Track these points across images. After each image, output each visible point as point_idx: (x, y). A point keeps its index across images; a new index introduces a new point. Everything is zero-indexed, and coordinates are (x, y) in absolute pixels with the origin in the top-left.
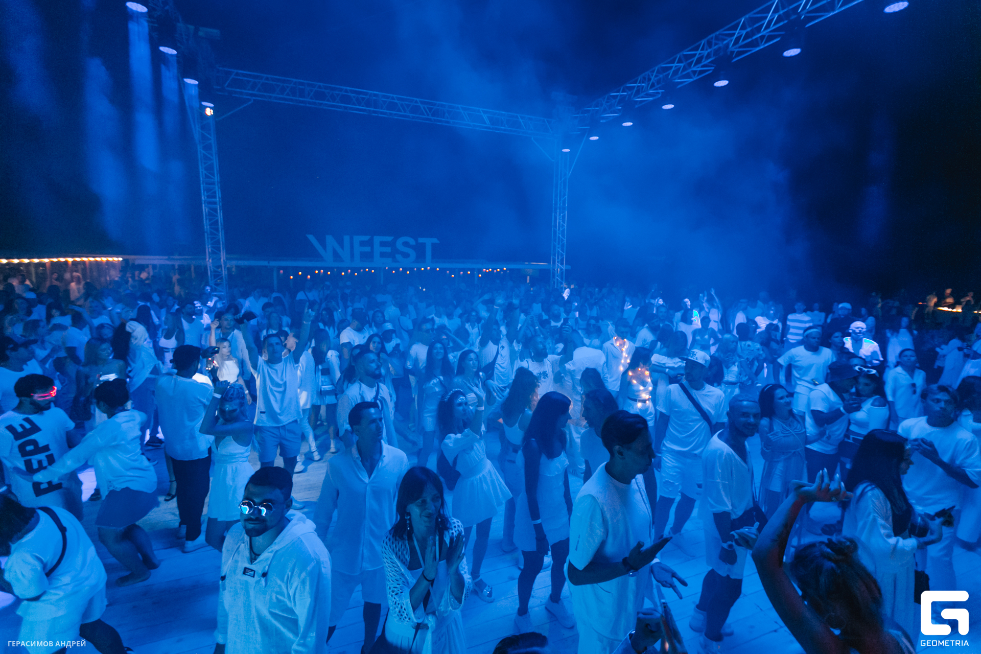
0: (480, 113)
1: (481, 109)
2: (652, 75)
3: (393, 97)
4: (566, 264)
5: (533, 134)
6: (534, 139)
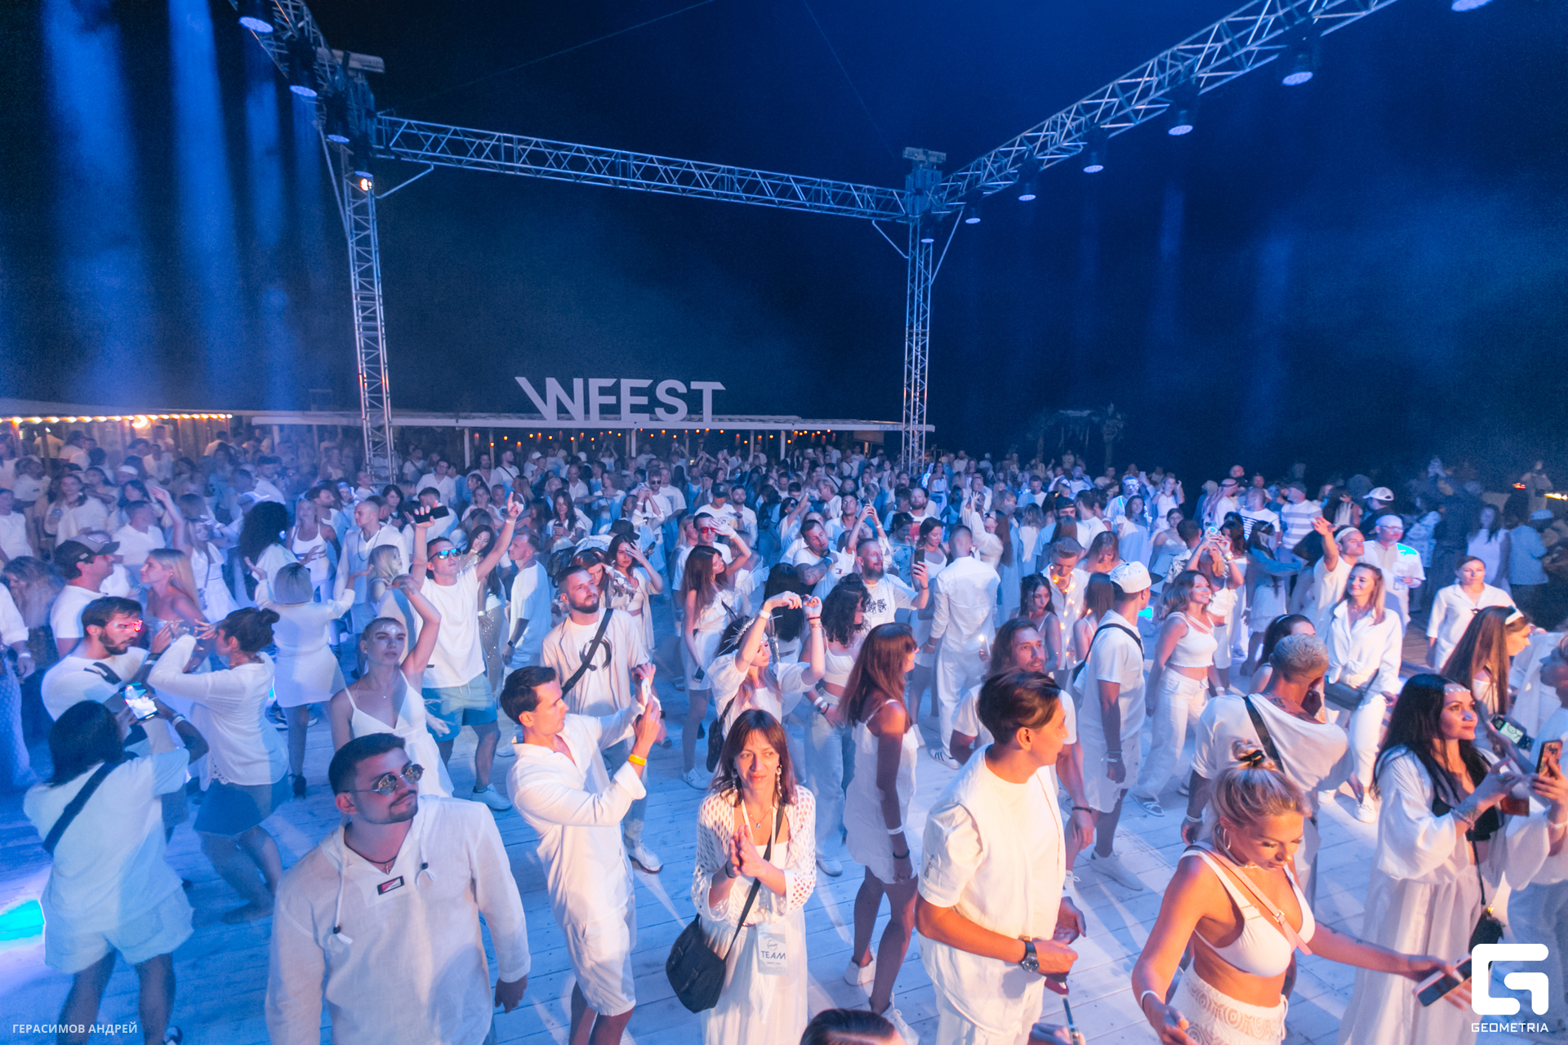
0: (790, 182)
1: (791, 176)
2: (1068, 118)
3: (651, 158)
4: (927, 423)
5: (874, 215)
6: (876, 222)
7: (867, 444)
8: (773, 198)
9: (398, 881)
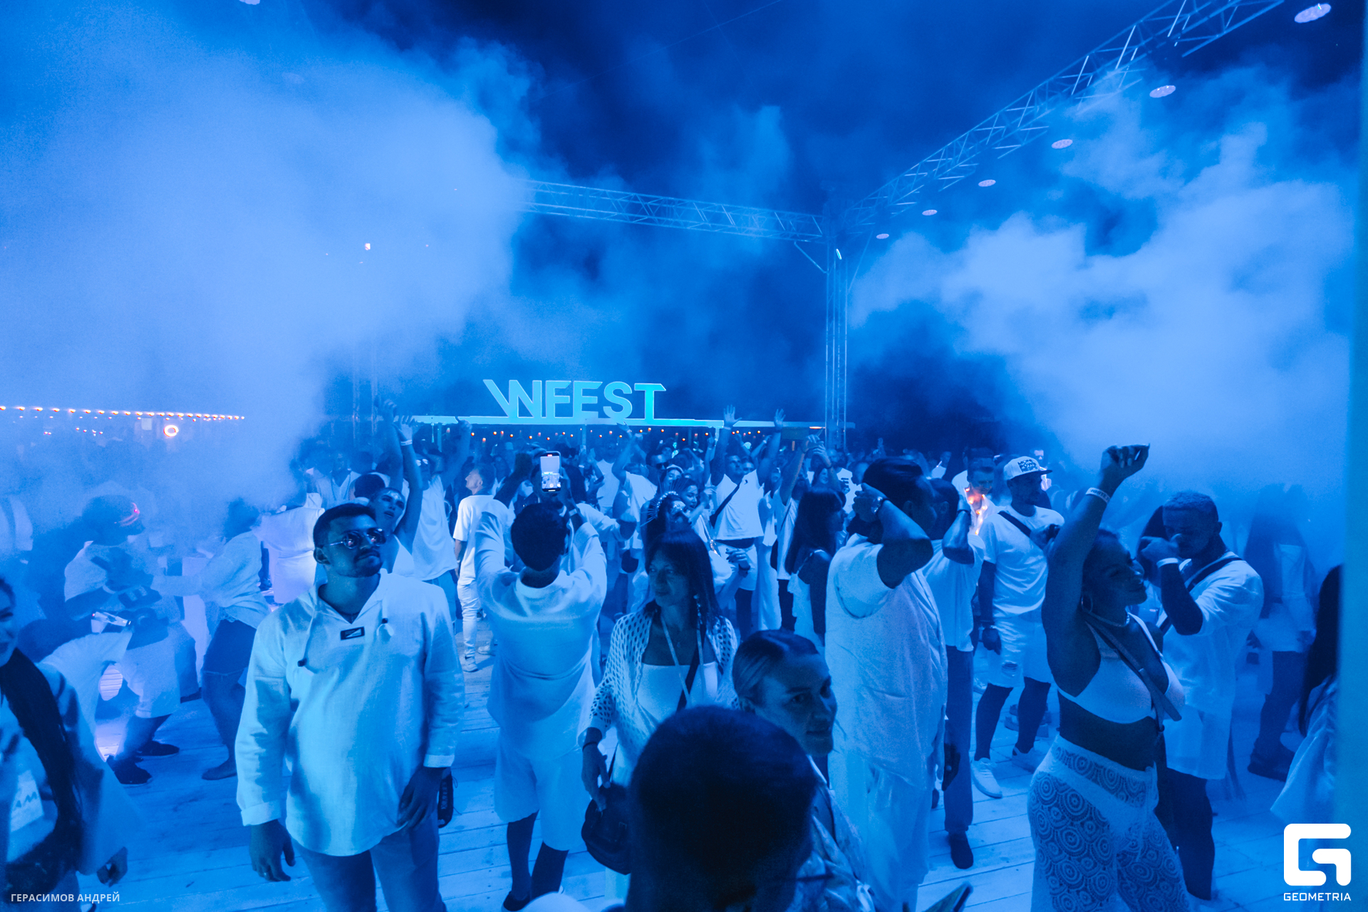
0: (723, 210)
1: (723, 206)
2: (962, 144)
3: (605, 192)
4: (848, 421)
5: (794, 237)
6: (798, 243)
7: (794, 443)
8: (707, 224)
9: (359, 631)
